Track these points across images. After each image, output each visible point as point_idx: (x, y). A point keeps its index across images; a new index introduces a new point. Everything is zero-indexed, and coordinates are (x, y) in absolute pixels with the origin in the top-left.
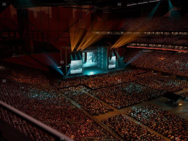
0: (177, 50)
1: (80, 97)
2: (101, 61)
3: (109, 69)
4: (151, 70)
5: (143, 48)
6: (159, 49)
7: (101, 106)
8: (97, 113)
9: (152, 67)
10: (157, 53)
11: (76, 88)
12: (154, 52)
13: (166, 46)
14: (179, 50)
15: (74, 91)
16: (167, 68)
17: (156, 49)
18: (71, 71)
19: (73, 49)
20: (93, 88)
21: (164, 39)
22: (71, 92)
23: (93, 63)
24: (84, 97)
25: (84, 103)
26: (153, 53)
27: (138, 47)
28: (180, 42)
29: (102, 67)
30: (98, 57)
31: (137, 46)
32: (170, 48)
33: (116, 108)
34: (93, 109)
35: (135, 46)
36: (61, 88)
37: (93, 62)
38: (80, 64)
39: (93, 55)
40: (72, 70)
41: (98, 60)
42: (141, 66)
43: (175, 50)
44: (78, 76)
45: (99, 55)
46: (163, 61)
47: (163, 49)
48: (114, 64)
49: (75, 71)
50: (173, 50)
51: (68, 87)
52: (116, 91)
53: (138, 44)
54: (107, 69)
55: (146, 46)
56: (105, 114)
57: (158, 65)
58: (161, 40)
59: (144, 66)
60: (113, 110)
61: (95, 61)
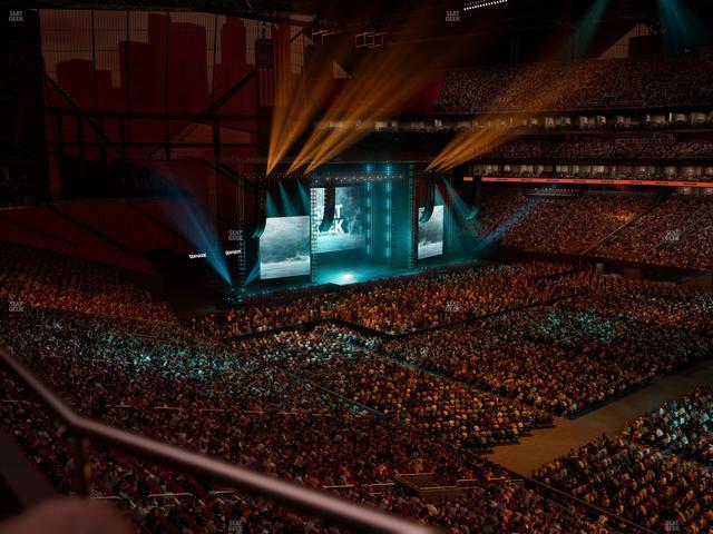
0: (681, 184)
1: (349, 370)
2: (380, 227)
3: (417, 262)
4: (594, 261)
5: (535, 180)
6: (599, 182)
7: (481, 405)
8: (484, 440)
9: (593, 251)
10: (595, 197)
11: (308, 336)
12: (581, 193)
13: (628, 170)
14: (685, 180)
15: (305, 349)
16: (659, 249)
17: (588, 181)
18: (262, 266)
19: (272, 162)
20: (392, 333)
21: (614, 143)
22: (294, 353)
23: (348, 235)
24: (371, 371)
25: (384, 396)
26: (576, 198)
27: (510, 180)
28: (686, 150)
29: (388, 252)
30: (365, 209)
31: (504, 174)
32: (645, 176)
33: (559, 410)
34: (452, 422)
35: (496, 176)
36: (238, 339)
37: (346, 231)
38: (303, 232)
39: (347, 201)
40: (265, 262)
41: (365, 226)
42: (545, 247)
43: (671, 184)
44: (292, 288)
45: (369, 202)
46: (632, 224)
47: (616, 182)
48: (439, 240)
49: (281, 264)
50: (662, 183)
51: (267, 334)
52: (501, 338)
53: (507, 168)
54: (410, 259)
55: (543, 175)
56: (517, 443)
57: (617, 240)
58: (605, 149)
59: (558, 249)
60: (549, 420)
61: (355, 230)
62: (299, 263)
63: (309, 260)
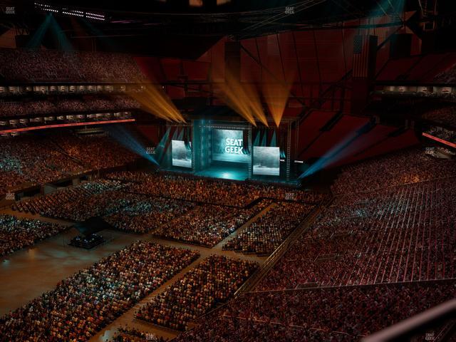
3: (253, 175)
18: (173, 159)
48: (275, 167)
49: (180, 161)
54: (249, 173)
62: (185, 162)
63: (191, 162)
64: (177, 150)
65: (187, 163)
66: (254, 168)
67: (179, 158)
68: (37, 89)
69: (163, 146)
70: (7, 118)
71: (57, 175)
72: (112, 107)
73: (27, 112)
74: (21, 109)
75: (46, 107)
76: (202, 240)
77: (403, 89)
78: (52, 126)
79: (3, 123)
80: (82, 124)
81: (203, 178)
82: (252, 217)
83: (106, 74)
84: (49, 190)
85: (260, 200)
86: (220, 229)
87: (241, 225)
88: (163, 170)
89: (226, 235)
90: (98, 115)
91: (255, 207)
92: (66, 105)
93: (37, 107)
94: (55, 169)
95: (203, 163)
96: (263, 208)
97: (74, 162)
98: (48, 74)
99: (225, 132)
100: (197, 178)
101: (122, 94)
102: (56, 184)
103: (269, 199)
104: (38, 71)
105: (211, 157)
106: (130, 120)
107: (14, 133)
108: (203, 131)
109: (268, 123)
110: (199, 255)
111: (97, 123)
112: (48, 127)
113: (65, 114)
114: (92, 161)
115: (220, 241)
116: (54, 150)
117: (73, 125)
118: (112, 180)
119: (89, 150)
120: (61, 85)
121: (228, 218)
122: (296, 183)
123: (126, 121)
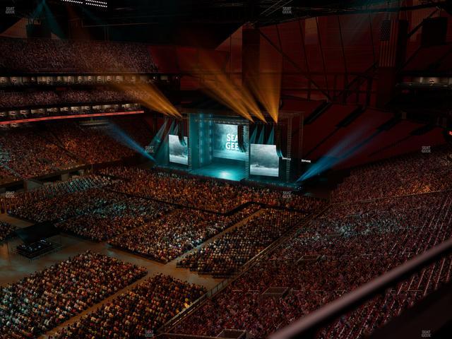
3: (252, 176)
18: (170, 155)
62: (182, 158)
63: (187, 158)
64: (174, 145)
65: (183, 159)
66: (251, 168)
67: (176, 155)
68: (44, 79)
69: (159, 141)
70: (7, 109)
71: (45, 170)
72: (119, 98)
73: (27, 103)
74: (21, 101)
75: (49, 97)
76: (157, 253)
77: (433, 80)
78: (55, 118)
79: (2, 114)
80: (86, 116)
81: (196, 177)
82: (229, 225)
83: (116, 65)
84: (32, 186)
85: (246, 205)
86: (185, 240)
87: (213, 235)
88: (159, 166)
89: (190, 248)
90: (106, 106)
91: (237, 215)
92: (71, 96)
93: (39, 98)
94: (45, 162)
95: (201, 160)
96: (246, 216)
97: (68, 156)
98: (53, 64)
99: (226, 126)
100: (191, 177)
101: (132, 84)
102: (42, 179)
103: (258, 204)
104: (43, 61)
105: (212, 153)
106: (138, 112)
107: (14, 124)
108: (201, 125)
109: (265, 118)
110: (146, 273)
111: (103, 115)
112: (50, 118)
113: (69, 105)
114: (88, 155)
115: (179, 255)
116: (51, 142)
117: (77, 116)
118: (102, 176)
119: (88, 143)
120: (67, 75)
121: (201, 227)
122: (295, 186)
123: (135, 112)
